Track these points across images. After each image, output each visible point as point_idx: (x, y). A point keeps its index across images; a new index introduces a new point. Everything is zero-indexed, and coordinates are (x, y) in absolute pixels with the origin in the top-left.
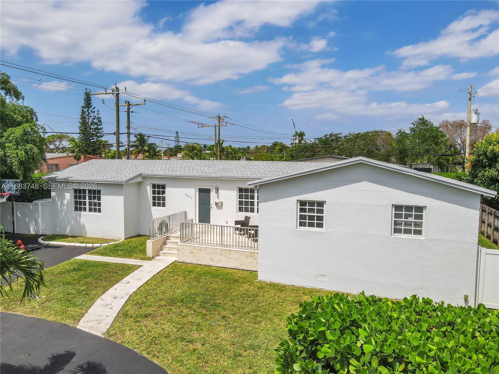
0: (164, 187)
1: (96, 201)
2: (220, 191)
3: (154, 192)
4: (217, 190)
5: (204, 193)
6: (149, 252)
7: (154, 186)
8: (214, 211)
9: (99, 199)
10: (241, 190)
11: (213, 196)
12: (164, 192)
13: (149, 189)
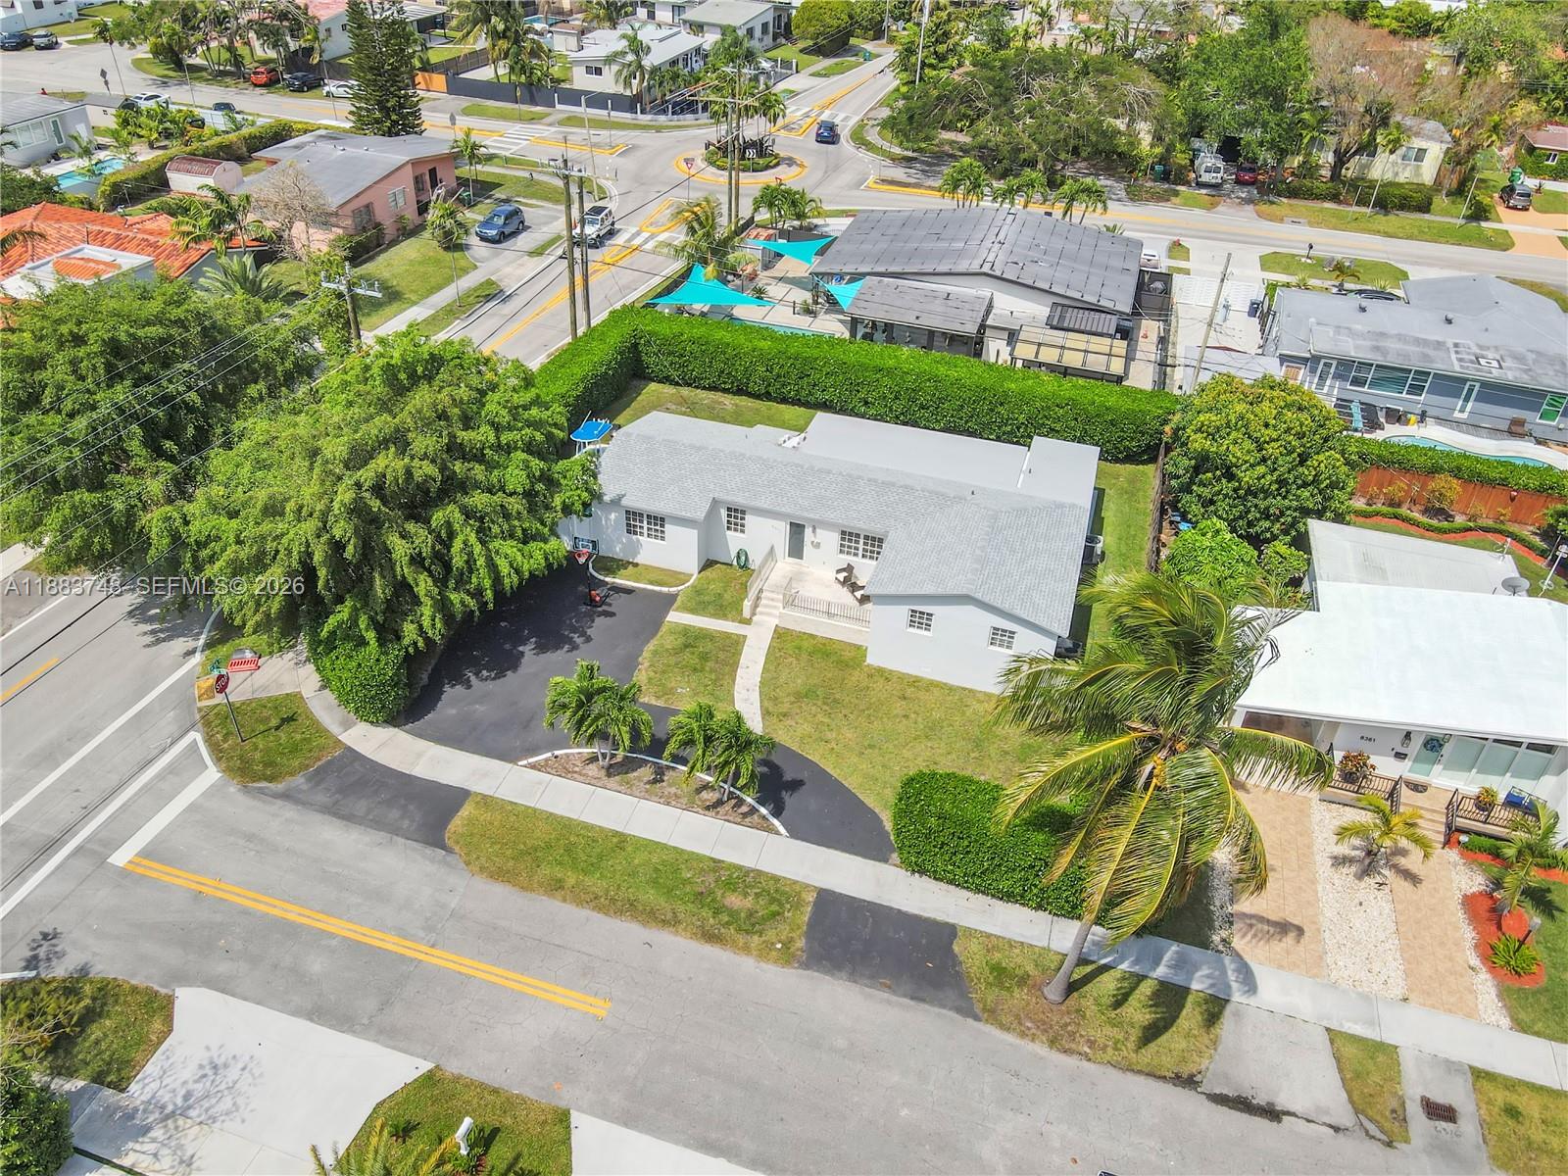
0: (743, 512)
1: (658, 528)
2: (818, 530)
3: (729, 516)
4: (814, 528)
5: (797, 530)
6: (746, 613)
7: (729, 509)
8: (807, 549)
9: (662, 526)
10: (843, 533)
11: (808, 531)
12: (743, 519)
13: (724, 513)
